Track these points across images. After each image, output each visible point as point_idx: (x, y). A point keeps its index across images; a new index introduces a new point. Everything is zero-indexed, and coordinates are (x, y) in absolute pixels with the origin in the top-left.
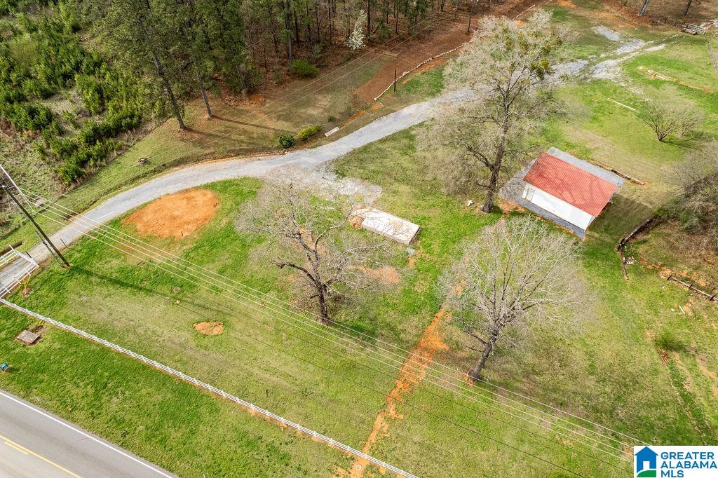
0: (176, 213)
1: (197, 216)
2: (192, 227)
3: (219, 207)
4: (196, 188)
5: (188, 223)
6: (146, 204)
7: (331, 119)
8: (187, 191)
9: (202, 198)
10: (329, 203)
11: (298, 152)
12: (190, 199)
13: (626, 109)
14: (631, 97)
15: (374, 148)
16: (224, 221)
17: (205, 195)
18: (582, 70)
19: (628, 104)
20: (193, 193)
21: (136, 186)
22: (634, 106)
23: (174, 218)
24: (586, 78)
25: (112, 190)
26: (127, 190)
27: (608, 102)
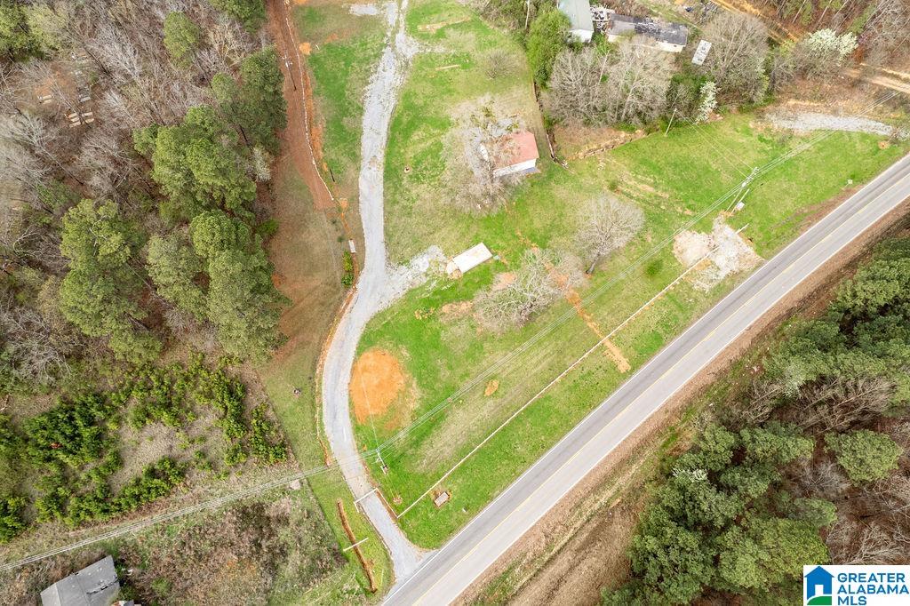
0: (376, 382)
1: (388, 369)
2: (397, 375)
3: (387, 352)
4: (355, 361)
5: (391, 377)
6: (350, 403)
7: (341, 240)
8: (353, 369)
9: (370, 358)
10: (429, 283)
11: (361, 278)
12: (365, 370)
13: (452, 69)
14: (443, 57)
15: (391, 229)
16: (405, 353)
17: (367, 358)
18: (397, 58)
19: (449, 64)
20: (360, 366)
21: (321, 405)
22: (453, 63)
23: (380, 385)
24: (407, 63)
25: (315, 425)
26: (321, 414)
27: (439, 72)
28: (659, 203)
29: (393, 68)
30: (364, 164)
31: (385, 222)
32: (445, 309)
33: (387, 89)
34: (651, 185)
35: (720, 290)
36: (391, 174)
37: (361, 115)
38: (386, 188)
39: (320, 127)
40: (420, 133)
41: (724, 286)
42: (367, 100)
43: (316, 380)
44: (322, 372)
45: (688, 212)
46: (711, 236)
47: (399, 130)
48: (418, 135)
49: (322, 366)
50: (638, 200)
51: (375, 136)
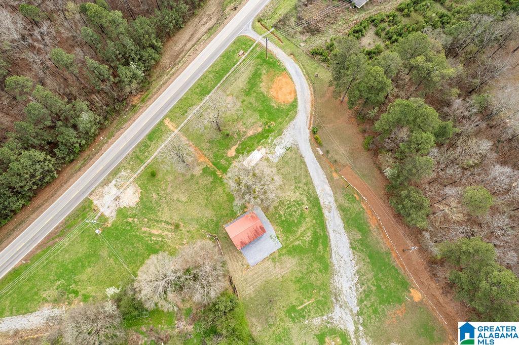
0: (283, 89)
1: (280, 96)
2: (275, 94)
3: (283, 103)
4: (296, 96)
5: (277, 93)
6: (291, 79)
7: (328, 152)
8: (295, 92)
9: (290, 99)
10: (272, 141)
11: (308, 135)
12: (290, 93)
13: (302, 304)
14: (312, 314)
15: (303, 166)
16: (274, 105)
17: (291, 99)
18: (346, 303)
19: (306, 307)
20: (293, 95)
21: (304, 75)
22: (303, 310)
23: (281, 88)
24: (337, 300)
25: (303, 67)
26: (303, 72)
27: (310, 298)
28: (148, 222)
29: (344, 292)
30: (334, 205)
31: (307, 170)
32: (260, 130)
33: (342, 271)
34: (154, 234)
35: (115, 173)
36: (315, 202)
37: (351, 244)
38: (314, 191)
39: (373, 227)
40: (308, 238)
41: (113, 176)
42: (352, 257)
43: (311, 84)
44: (310, 88)
45: (130, 220)
46: (118, 206)
47: (321, 237)
48: (308, 237)
49: (311, 91)
50: (161, 221)
51: (335, 228)
